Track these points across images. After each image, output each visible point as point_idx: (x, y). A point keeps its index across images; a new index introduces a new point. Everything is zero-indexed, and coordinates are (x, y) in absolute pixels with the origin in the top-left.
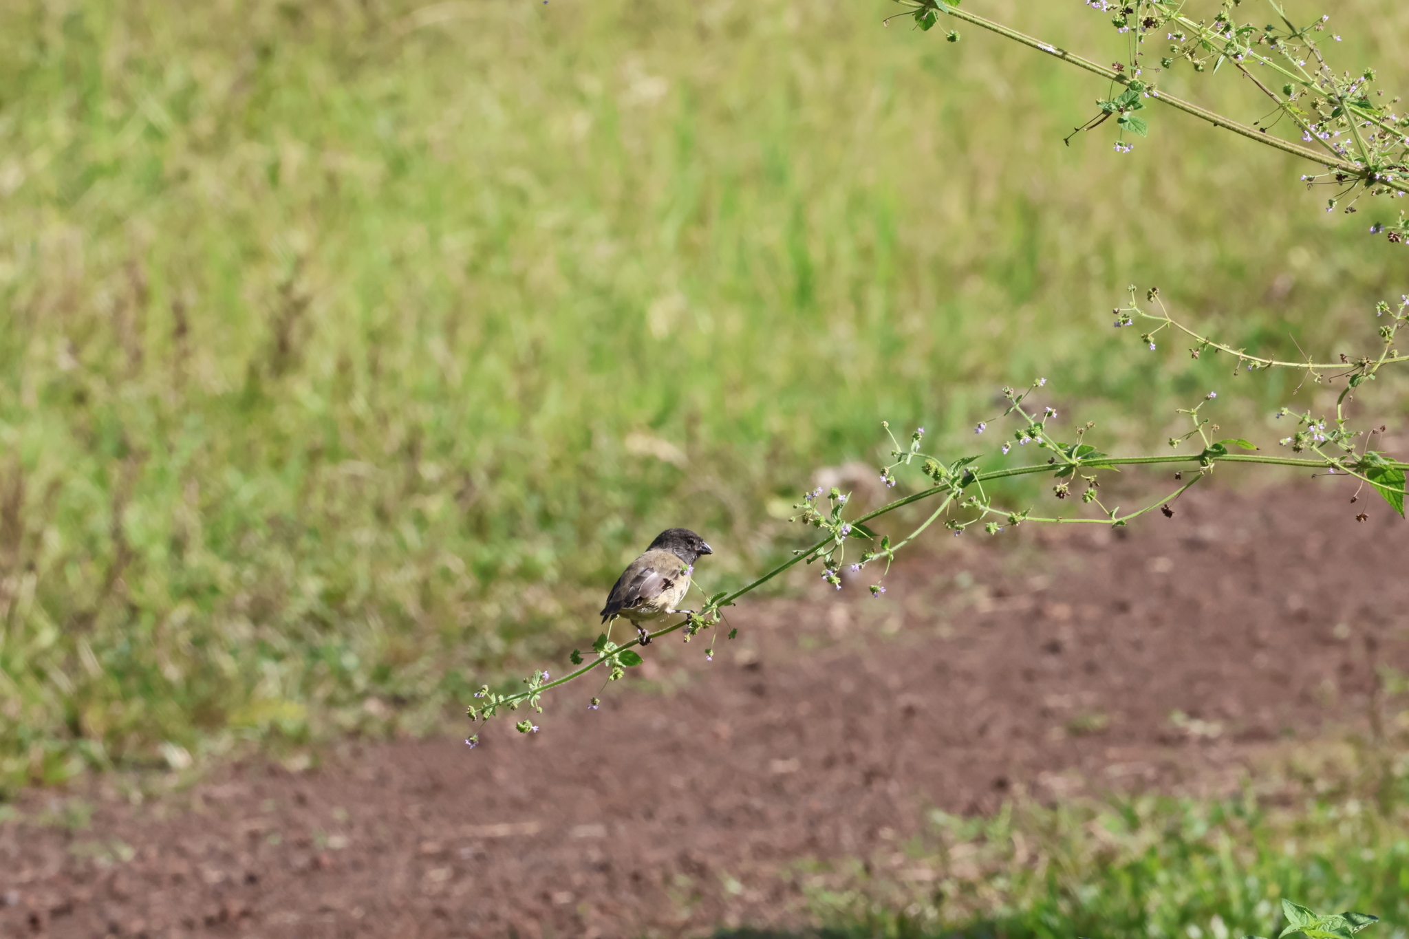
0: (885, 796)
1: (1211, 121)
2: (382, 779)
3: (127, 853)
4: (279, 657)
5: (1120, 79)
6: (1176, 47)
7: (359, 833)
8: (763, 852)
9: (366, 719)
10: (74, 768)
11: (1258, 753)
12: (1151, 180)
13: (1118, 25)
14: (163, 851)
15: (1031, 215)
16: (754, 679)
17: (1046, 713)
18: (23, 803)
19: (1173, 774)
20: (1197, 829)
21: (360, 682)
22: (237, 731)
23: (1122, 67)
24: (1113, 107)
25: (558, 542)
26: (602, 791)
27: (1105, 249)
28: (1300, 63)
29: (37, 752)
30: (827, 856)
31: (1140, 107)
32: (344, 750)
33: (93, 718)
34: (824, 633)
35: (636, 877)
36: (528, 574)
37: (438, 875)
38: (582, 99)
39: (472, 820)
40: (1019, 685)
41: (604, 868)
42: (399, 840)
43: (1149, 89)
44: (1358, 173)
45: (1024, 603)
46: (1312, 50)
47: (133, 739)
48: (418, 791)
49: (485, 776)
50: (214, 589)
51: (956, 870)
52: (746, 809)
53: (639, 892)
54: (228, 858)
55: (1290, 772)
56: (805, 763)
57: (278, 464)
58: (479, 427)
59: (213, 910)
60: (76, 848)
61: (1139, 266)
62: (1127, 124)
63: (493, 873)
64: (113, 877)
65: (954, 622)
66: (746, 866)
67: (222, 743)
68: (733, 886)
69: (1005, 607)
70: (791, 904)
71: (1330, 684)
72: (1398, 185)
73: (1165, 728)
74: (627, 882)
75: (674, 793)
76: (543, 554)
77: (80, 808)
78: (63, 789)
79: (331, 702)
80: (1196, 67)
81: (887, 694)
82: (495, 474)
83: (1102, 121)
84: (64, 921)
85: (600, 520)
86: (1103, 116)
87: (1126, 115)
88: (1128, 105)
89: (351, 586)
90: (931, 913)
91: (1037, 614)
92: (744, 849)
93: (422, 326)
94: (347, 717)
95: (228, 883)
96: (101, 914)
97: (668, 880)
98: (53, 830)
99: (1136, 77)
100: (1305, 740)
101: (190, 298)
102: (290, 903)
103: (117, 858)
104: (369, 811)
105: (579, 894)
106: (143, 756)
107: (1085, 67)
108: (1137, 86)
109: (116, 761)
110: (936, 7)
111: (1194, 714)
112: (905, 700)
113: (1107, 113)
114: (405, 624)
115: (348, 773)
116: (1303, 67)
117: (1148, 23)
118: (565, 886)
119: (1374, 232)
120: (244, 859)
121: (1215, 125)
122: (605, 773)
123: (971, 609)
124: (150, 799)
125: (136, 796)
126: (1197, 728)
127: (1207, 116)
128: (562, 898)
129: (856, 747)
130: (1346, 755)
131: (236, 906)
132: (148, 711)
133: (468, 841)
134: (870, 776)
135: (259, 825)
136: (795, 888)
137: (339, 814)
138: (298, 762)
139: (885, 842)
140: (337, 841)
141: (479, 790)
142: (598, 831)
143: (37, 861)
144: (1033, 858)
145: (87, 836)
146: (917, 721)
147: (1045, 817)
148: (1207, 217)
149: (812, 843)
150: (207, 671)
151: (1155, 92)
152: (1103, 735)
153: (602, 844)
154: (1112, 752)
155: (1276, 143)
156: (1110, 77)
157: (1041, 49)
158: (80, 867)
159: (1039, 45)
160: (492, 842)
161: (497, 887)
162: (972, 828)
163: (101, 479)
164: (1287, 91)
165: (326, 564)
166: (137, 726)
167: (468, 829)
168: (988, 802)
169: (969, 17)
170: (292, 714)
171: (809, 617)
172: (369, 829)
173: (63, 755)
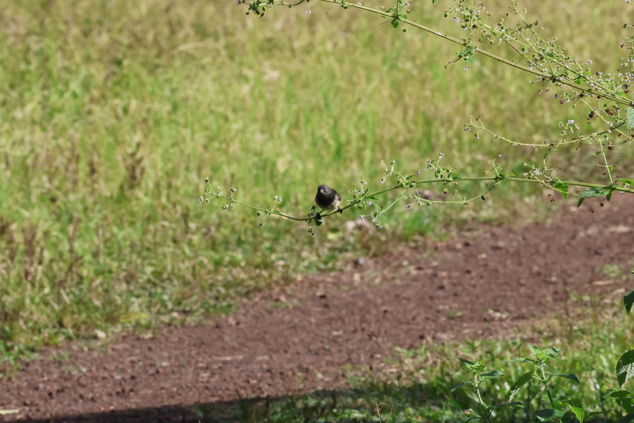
0: (377, 343)
1: (497, 59)
2: (181, 341)
3: (84, 370)
4: (138, 297)
5: (465, 44)
6: (484, 35)
7: (173, 360)
8: (330, 364)
9: (173, 319)
10: (61, 338)
11: (521, 323)
12: (476, 107)
13: (463, 27)
14: (97, 369)
15: (428, 123)
16: (323, 301)
17: (438, 312)
18: (41, 352)
19: (488, 332)
20: (498, 349)
21: (170, 306)
22: (123, 324)
23: (465, 40)
24: (463, 54)
25: (244, 252)
26: (266, 343)
27: (458, 136)
28: (528, 40)
29: (46, 333)
30: (355, 364)
31: (472, 54)
32: (165, 331)
33: (67, 320)
34: (351, 284)
35: (282, 374)
36: (233, 263)
37: (205, 375)
38: (246, 79)
39: (216, 355)
40: (428, 301)
41: (269, 371)
42: (189, 362)
43: (475, 48)
44: (549, 78)
45: (429, 272)
46: (534, 33)
47: (83, 327)
48: (195, 345)
49: (221, 339)
50: (110, 272)
51: (406, 368)
52: (324, 348)
53: (283, 379)
54: (123, 370)
55: (534, 330)
56: (345, 332)
57: (132, 224)
58: (212, 208)
59: (119, 389)
60: (64, 368)
61: (472, 142)
62: (467, 60)
63: (226, 374)
64: (80, 377)
65: (402, 279)
66: (325, 368)
67: (118, 328)
68: (320, 376)
69: (422, 272)
70: (342, 382)
71: (549, 298)
72: (564, 82)
73: (485, 316)
74: (278, 375)
75: (294, 344)
76: (239, 256)
77: (65, 354)
78: (57, 347)
79: (158, 313)
80: (491, 43)
81: (376, 306)
82: (219, 226)
83: (458, 59)
84: (61, 394)
85: (261, 243)
86: (459, 58)
87: (467, 57)
88: (468, 54)
89: (165, 268)
90: (396, 382)
91: (435, 275)
92: (323, 363)
93: (187, 169)
94: (166, 319)
95: (124, 379)
96: (76, 392)
97: (294, 374)
98: (55, 362)
99: (470, 44)
100: (540, 318)
101: (96, 159)
102: (149, 386)
103: (80, 371)
104: (176, 352)
105: (260, 381)
106: (87, 335)
107: (452, 40)
108: (471, 47)
109: (78, 336)
110: (399, 19)
111: (497, 311)
112: (384, 308)
113: (460, 57)
114: (186, 283)
115: (167, 339)
116: (529, 41)
117: (474, 26)
118: (255, 377)
119: (555, 98)
120: (130, 371)
121: (499, 61)
122: (267, 337)
123: (408, 274)
124: (91, 350)
125: (86, 349)
126: (498, 315)
127: (496, 58)
128: (254, 382)
129: (364, 325)
130: (555, 323)
131: (127, 388)
132: (89, 317)
133: (216, 362)
134: (370, 336)
135: (134, 358)
136: (344, 376)
137: (165, 354)
138: (148, 335)
139: (378, 359)
140: (165, 364)
141: (219, 344)
142: (266, 358)
143: (49, 373)
144: (435, 363)
145: (68, 364)
146: (388, 315)
147: (440, 348)
148: (499, 122)
149: (349, 360)
150: (109, 302)
151: (477, 49)
152: (461, 318)
153: (268, 363)
154: (465, 325)
155: (520, 67)
156: (461, 44)
157: (436, 34)
158: (66, 375)
159: (436, 33)
160: (225, 363)
161: (228, 379)
162: (411, 354)
163: (63, 230)
164: (523, 50)
165: (154, 261)
166: (84, 323)
167: (216, 358)
168: (417, 344)
169: (411, 23)
170: (144, 317)
171: (344, 278)
172: (177, 358)
173: (57, 334)
